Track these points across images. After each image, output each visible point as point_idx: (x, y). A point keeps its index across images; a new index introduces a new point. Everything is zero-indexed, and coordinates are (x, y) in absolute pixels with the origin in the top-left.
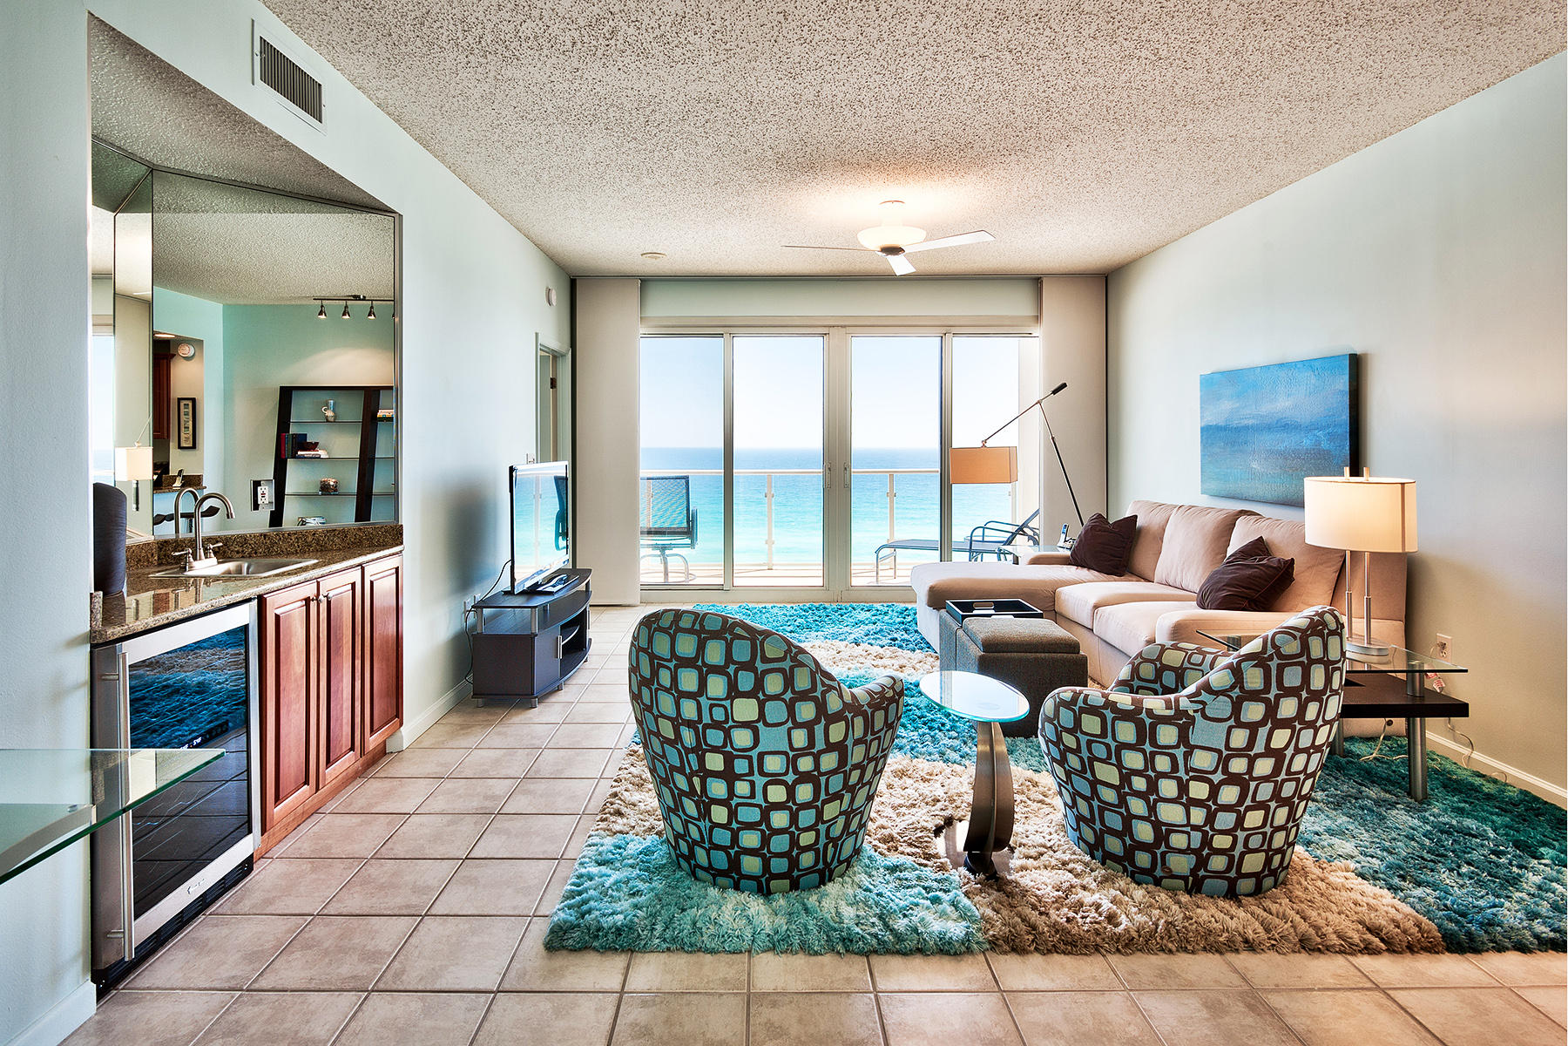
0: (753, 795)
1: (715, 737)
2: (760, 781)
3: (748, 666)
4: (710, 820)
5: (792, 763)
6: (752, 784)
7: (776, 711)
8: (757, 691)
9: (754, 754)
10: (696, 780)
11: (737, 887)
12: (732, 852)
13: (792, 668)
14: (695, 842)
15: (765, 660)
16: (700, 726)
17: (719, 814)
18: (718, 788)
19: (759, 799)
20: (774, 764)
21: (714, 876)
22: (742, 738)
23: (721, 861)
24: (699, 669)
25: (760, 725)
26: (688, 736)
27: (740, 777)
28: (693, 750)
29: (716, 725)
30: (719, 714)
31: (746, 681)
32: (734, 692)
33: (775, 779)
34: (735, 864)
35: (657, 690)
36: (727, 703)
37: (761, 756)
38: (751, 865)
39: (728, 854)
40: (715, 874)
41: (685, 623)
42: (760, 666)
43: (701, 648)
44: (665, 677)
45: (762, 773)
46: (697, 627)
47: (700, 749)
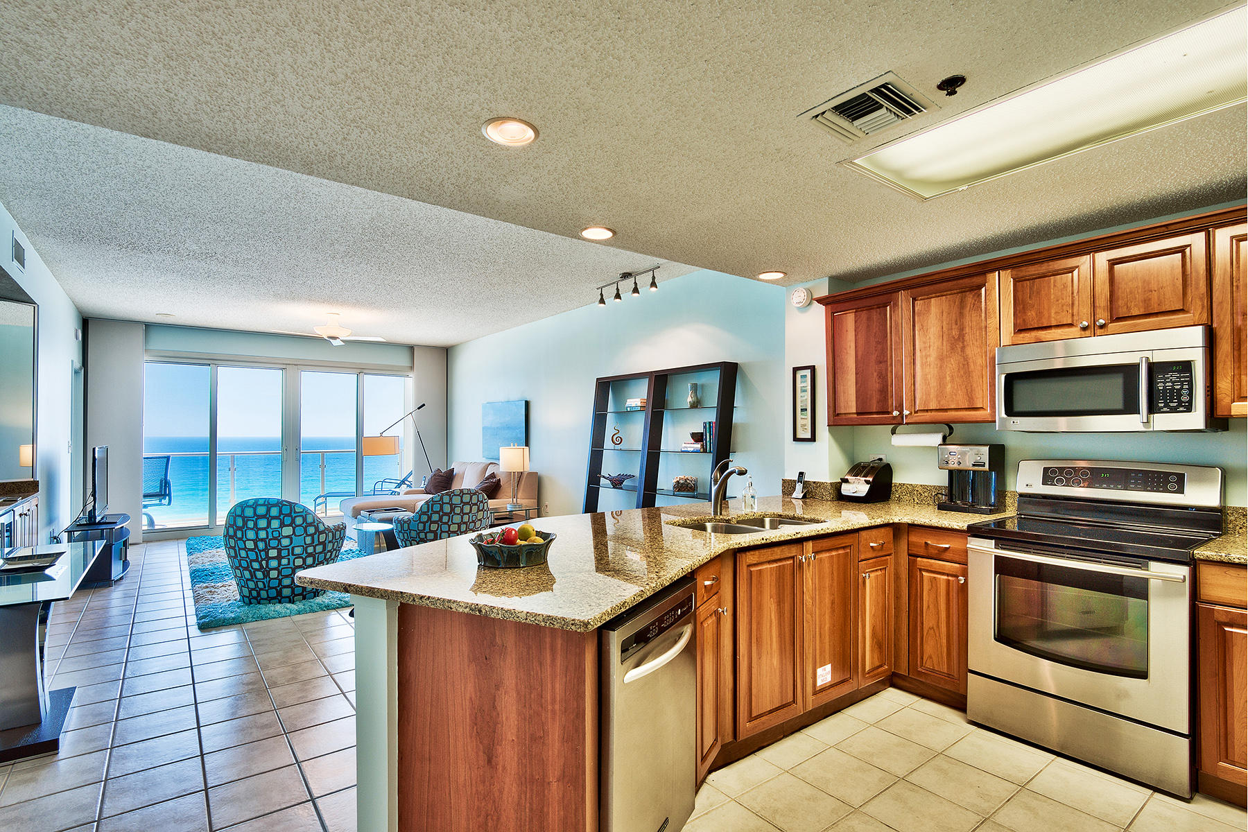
0: (289, 564)
1: (274, 543)
2: (292, 558)
3: (289, 515)
4: (269, 577)
5: (305, 549)
6: (289, 559)
7: (299, 531)
8: (292, 524)
9: (290, 548)
10: (264, 563)
11: (280, 602)
12: (278, 588)
13: (306, 515)
14: (261, 589)
15: (295, 512)
16: (267, 540)
17: (274, 574)
18: (274, 564)
19: (291, 565)
20: (298, 551)
21: (270, 601)
22: (285, 542)
23: (273, 593)
24: (268, 519)
25: (293, 536)
26: (261, 545)
27: (284, 558)
28: (263, 550)
29: (275, 538)
30: (276, 534)
31: (288, 520)
32: (282, 525)
33: (298, 556)
34: (279, 593)
35: (245, 530)
36: (280, 530)
37: (293, 548)
38: (287, 592)
39: (277, 590)
40: (270, 600)
41: (261, 502)
42: (293, 515)
43: (268, 510)
44: (251, 524)
45: (293, 554)
46: (266, 503)
47: (266, 550)
